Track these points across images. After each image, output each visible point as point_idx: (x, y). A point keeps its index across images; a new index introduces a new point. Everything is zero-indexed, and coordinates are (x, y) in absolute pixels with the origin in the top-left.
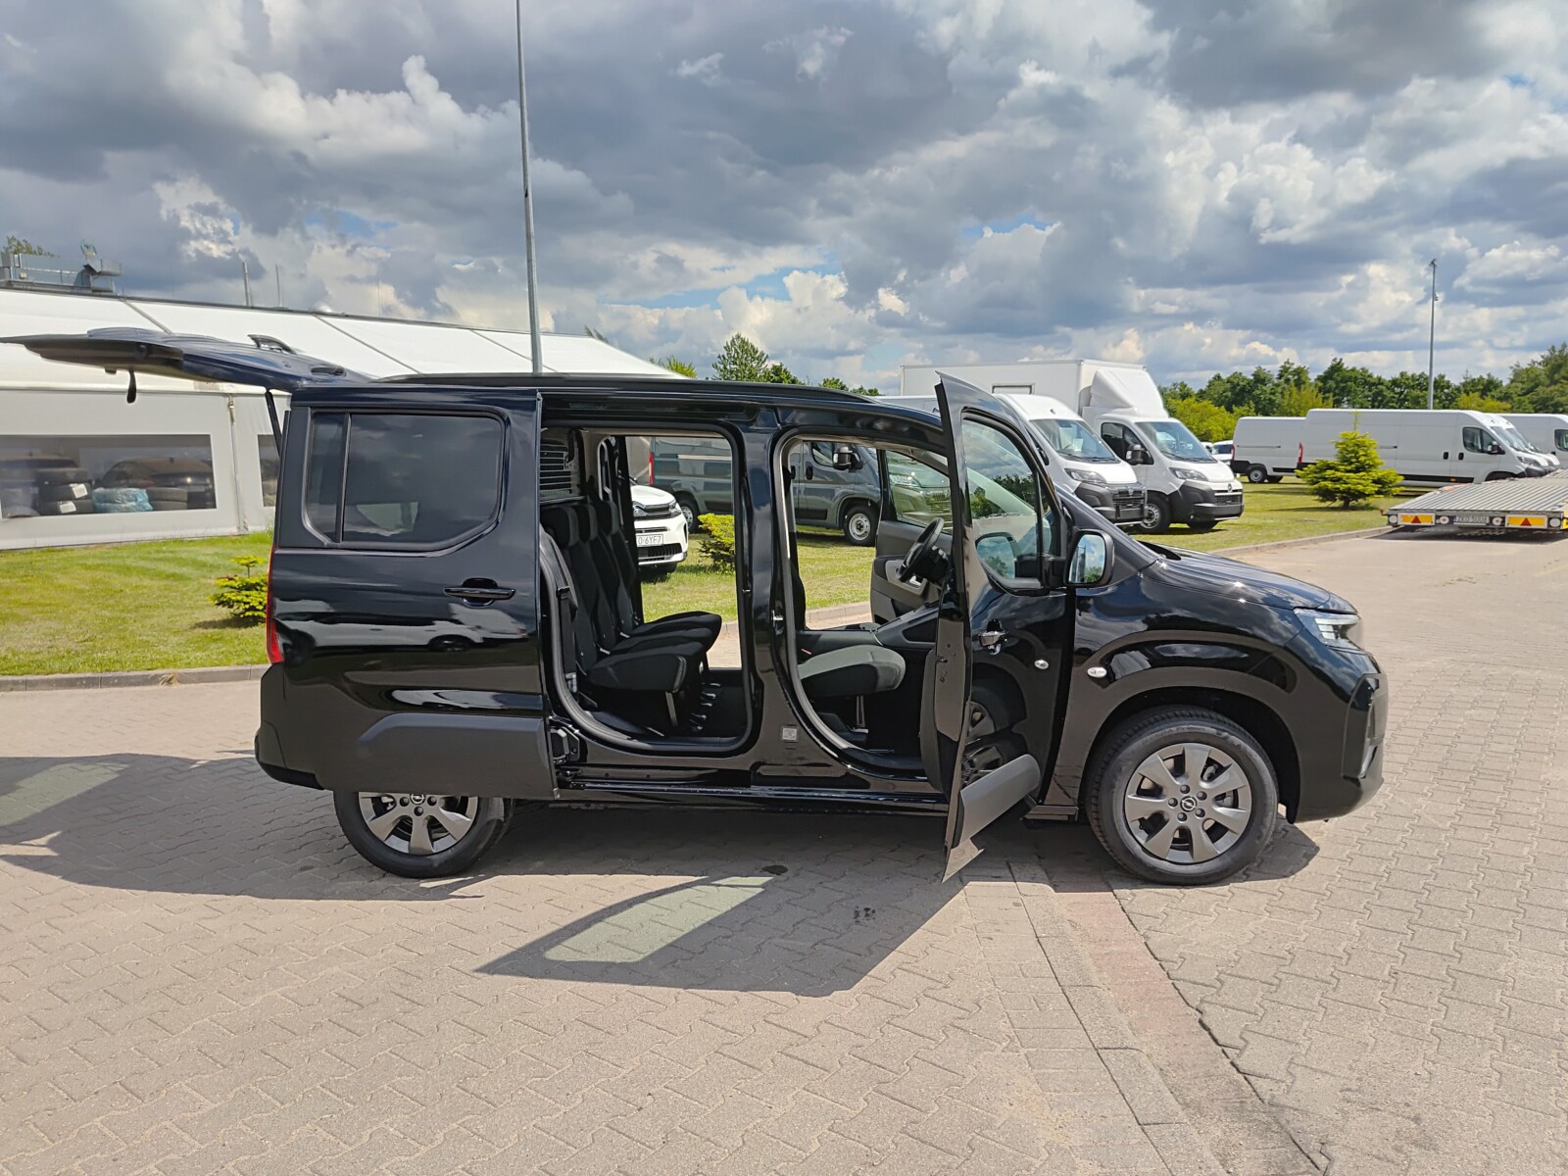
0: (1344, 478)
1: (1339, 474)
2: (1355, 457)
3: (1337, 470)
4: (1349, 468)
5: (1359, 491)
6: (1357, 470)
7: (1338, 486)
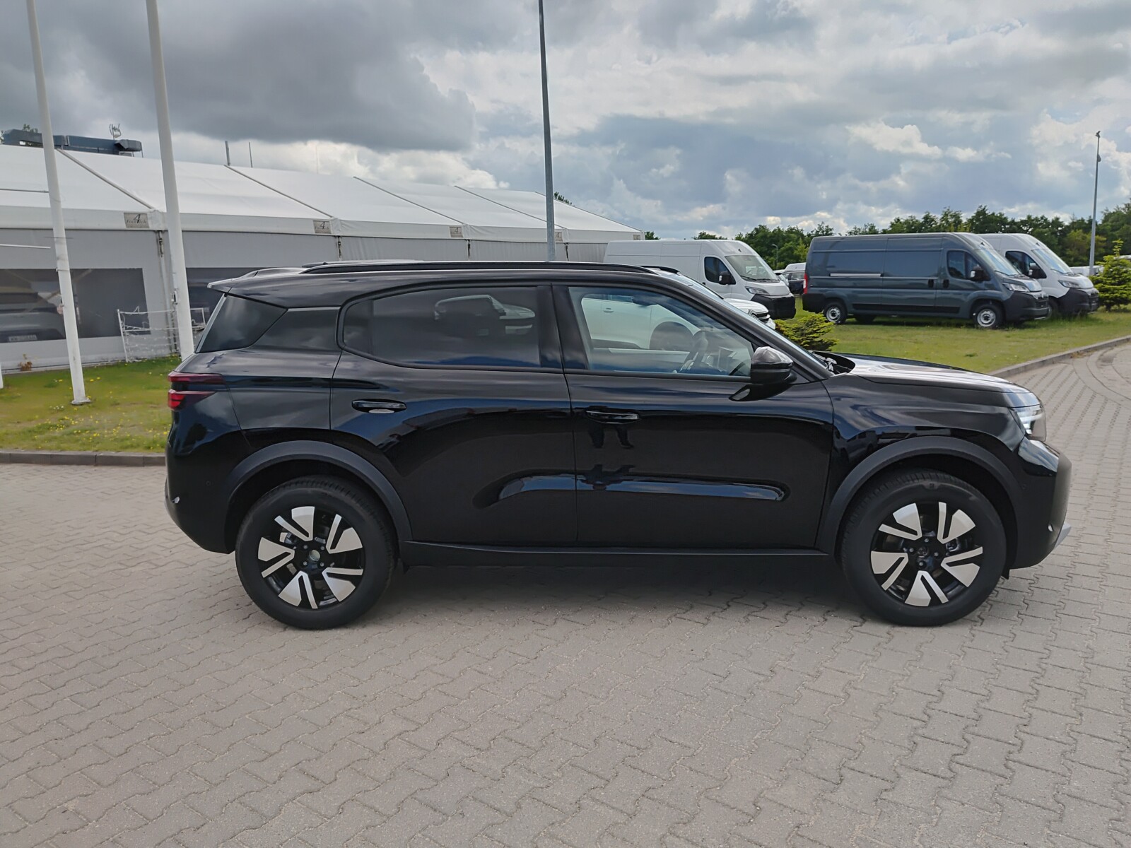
0: (1112, 290)
1: (1107, 286)
2: (1117, 274)
3: (1106, 283)
4: (1113, 282)
5: (1123, 298)
6: (1119, 284)
7: (1107, 295)
